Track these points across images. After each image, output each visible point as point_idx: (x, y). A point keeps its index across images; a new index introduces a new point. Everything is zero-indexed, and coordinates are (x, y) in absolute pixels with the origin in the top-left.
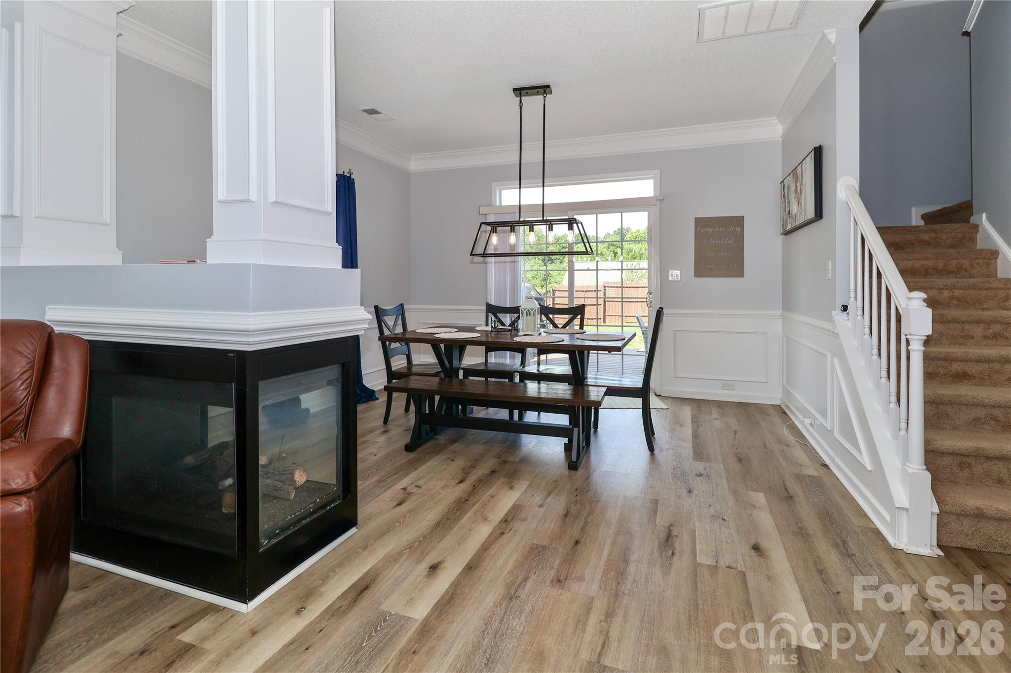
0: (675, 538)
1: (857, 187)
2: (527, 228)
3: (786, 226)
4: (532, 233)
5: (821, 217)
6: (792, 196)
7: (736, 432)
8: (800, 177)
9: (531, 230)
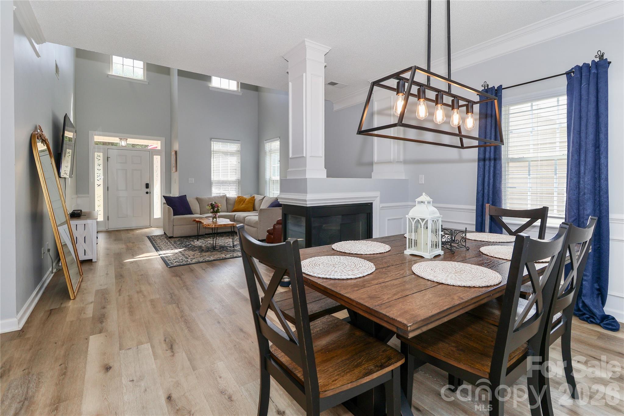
0: (167, 349)
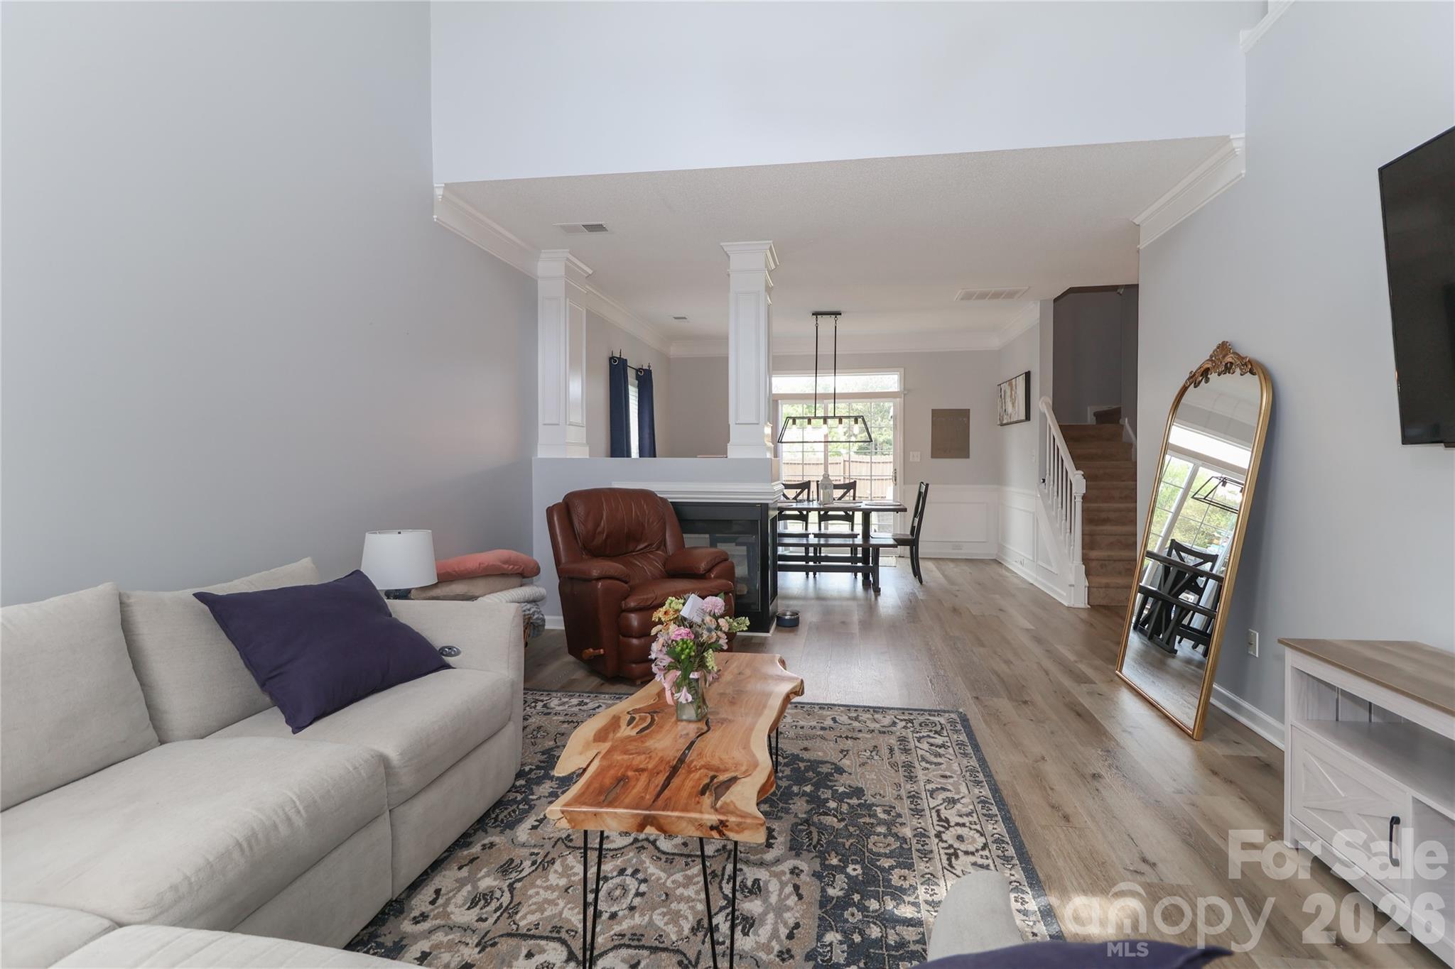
1: (1051, 403)
2: (822, 420)
3: (1003, 420)
4: (825, 426)
5: (1030, 419)
6: (1008, 399)
7: (970, 573)
8: (1014, 388)
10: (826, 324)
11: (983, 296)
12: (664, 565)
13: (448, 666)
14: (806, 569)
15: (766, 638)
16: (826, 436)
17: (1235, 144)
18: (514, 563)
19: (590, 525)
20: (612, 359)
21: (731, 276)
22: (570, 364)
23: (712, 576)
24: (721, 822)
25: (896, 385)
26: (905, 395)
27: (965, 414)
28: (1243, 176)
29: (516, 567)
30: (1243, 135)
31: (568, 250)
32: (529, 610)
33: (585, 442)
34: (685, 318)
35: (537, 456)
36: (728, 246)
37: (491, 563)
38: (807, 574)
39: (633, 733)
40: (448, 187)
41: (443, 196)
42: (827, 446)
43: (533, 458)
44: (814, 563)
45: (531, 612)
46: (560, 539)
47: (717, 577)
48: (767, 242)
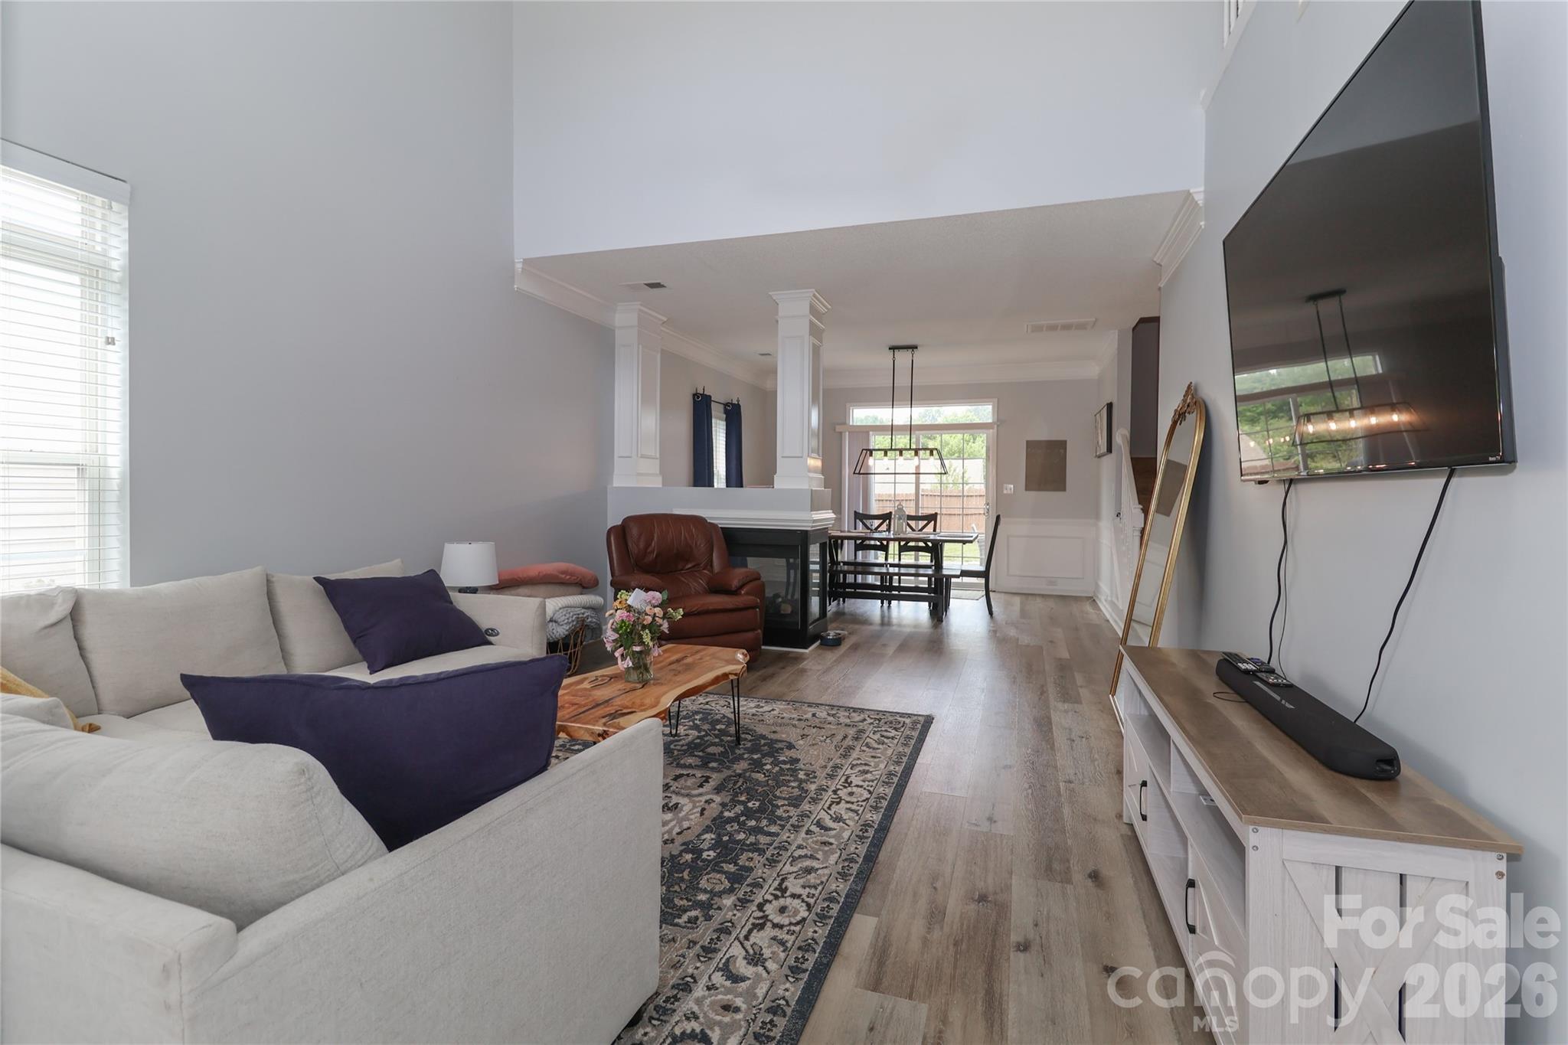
1: (1128, 435)
2: (898, 453)
3: (1091, 453)
4: (901, 457)
5: (1111, 452)
6: (1099, 430)
8: (1102, 419)
9: (901, 454)
10: (904, 358)
11: (1053, 328)
12: (708, 584)
13: (490, 643)
14: (882, 598)
15: (803, 653)
16: (918, 467)
17: (1196, 198)
18: (572, 574)
19: (642, 545)
20: (695, 395)
21: (779, 322)
22: (642, 403)
23: (743, 592)
24: (605, 731)
25: (990, 415)
26: (998, 426)
27: (1062, 445)
28: (1203, 227)
29: (573, 578)
30: (1202, 189)
31: (639, 303)
32: (583, 614)
33: (658, 472)
34: (769, 354)
35: (612, 484)
36: (775, 295)
37: (549, 572)
38: (882, 603)
39: (589, 687)
40: (526, 262)
41: (523, 269)
42: (919, 478)
43: (609, 487)
44: (888, 591)
45: (585, 616)
46: (615, 555)
47: (747, 593)
48: (811, 290)
